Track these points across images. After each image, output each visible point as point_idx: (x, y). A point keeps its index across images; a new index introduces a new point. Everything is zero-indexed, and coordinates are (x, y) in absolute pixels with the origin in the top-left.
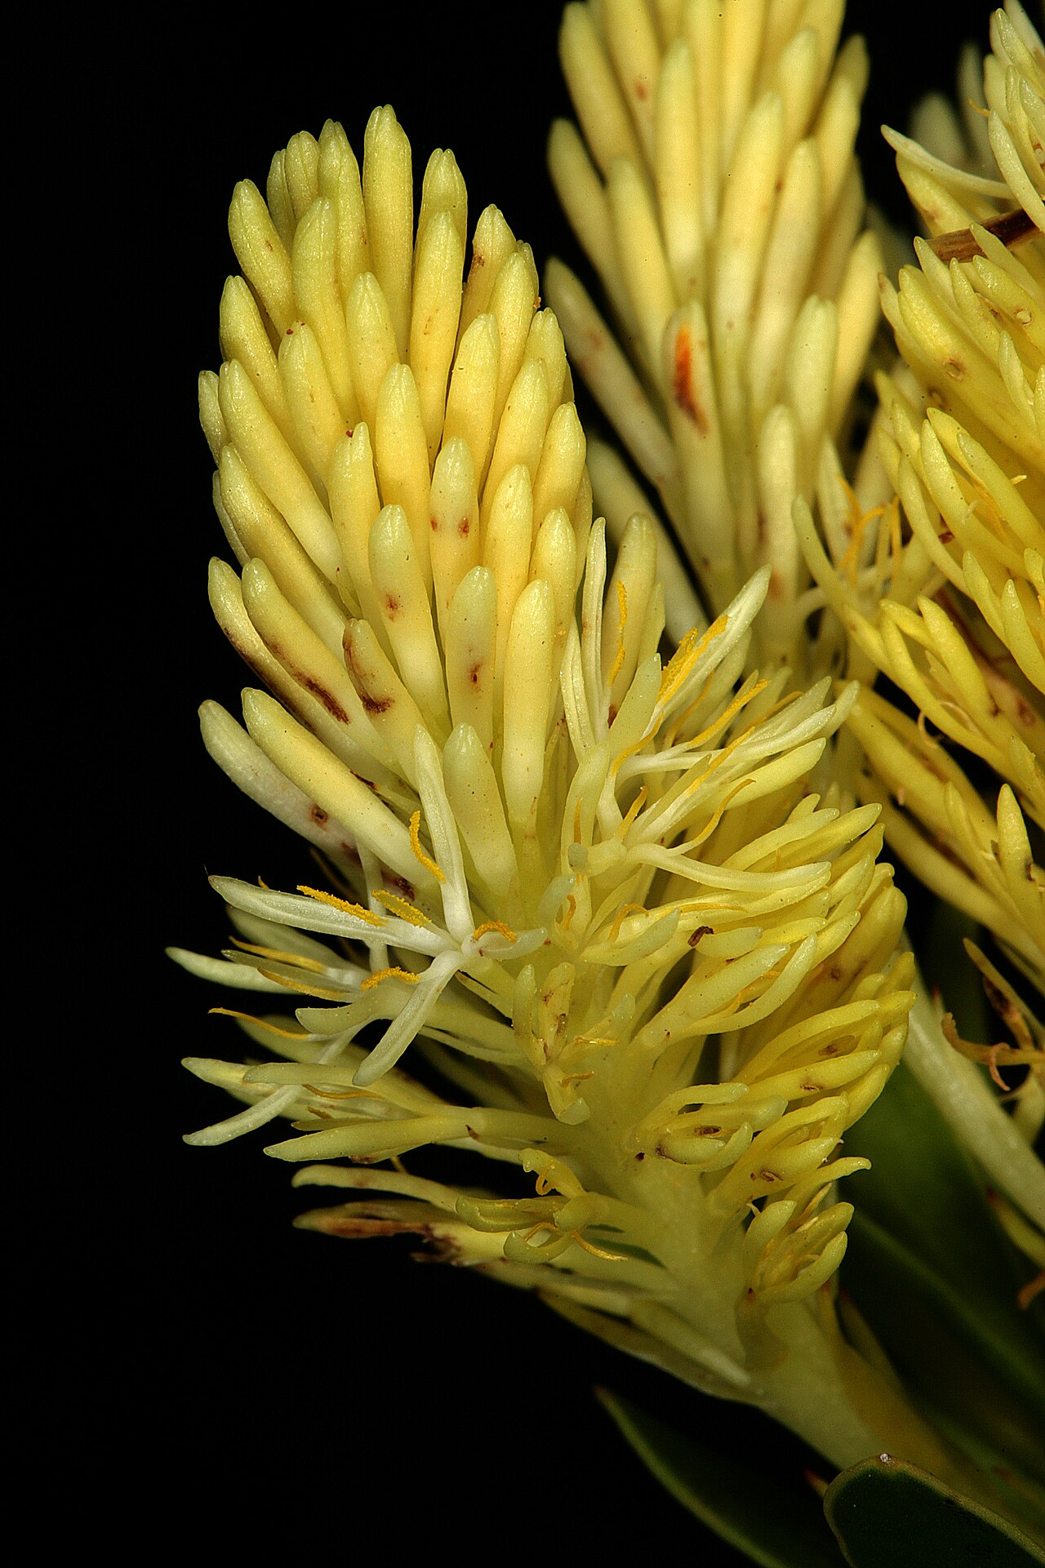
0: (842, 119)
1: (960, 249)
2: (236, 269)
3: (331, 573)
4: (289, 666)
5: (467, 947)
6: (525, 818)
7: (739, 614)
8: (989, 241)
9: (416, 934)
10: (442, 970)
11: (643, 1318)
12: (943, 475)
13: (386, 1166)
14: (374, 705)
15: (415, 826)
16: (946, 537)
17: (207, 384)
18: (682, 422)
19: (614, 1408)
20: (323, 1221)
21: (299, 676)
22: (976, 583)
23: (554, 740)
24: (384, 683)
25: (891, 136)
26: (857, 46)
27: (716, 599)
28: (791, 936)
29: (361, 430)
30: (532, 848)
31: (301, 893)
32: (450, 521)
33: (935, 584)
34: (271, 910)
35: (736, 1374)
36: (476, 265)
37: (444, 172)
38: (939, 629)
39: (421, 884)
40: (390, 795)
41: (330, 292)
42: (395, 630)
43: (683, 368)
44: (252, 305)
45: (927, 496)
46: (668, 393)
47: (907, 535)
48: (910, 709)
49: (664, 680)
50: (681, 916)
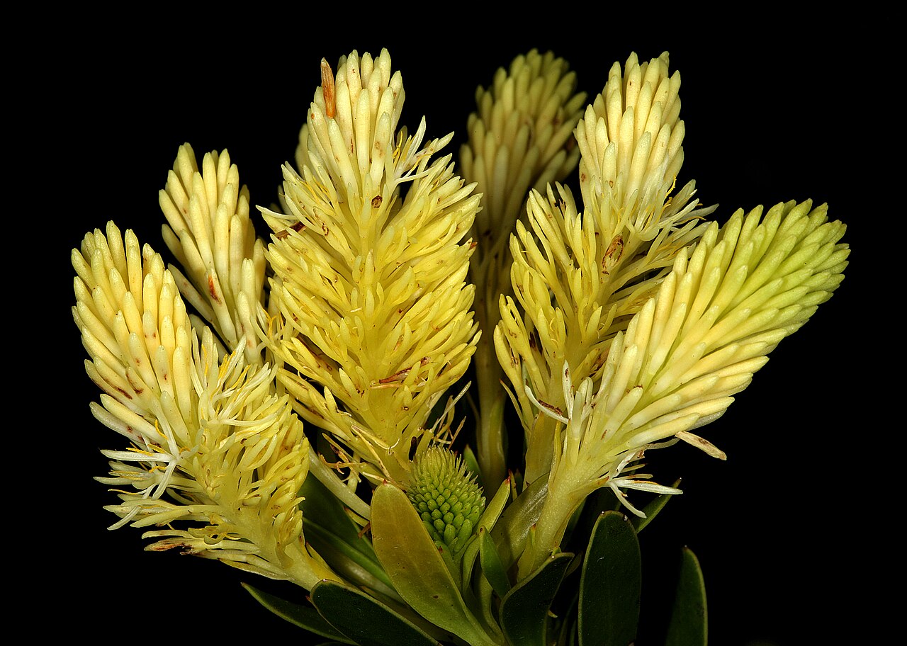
0: (244, 208)
1: (284, 235)
2: (77, 275)
3: (119, 357)
4: (112, 385)
5: (178, 458)
6: (188, 417)
7: (239, 350)
8: (292, 232)
9: (163, 457)
10: (172, 466)
11: (250, 560)
12: (291, 301)
13: (166, 527)
14: (138, 392)
15: (156, 425)
16: (296, 319)
17: (74, 309)
18: (214, 302)
19: (247, 587)
20: (153, 547)
21: (115, 388)
22: (305, 330)
23: (192, 394)
24: (140, 385)
25: (258, 207)
26: (245, 187)
27: (231, 347)
28: (270, 436)
29: (120, 313)
30: (192, 426)
31: (127, 450)
32: (150, 334)
33: (297, 334)
34: (120, 457)
35: (281, 573)
36: (144, 261)
37: (131, 236)
38: (298, 345)
39: (162, 443)
40: (148, 419)
41: (104, 275)
42: (140, 368)
43: (212, 286)
44: (83, 284)
45: (288, 308)
46: (208, 295)
47: (284, 320)
48: (294, 371)
49: (220, 370)
50: (237, 437)
